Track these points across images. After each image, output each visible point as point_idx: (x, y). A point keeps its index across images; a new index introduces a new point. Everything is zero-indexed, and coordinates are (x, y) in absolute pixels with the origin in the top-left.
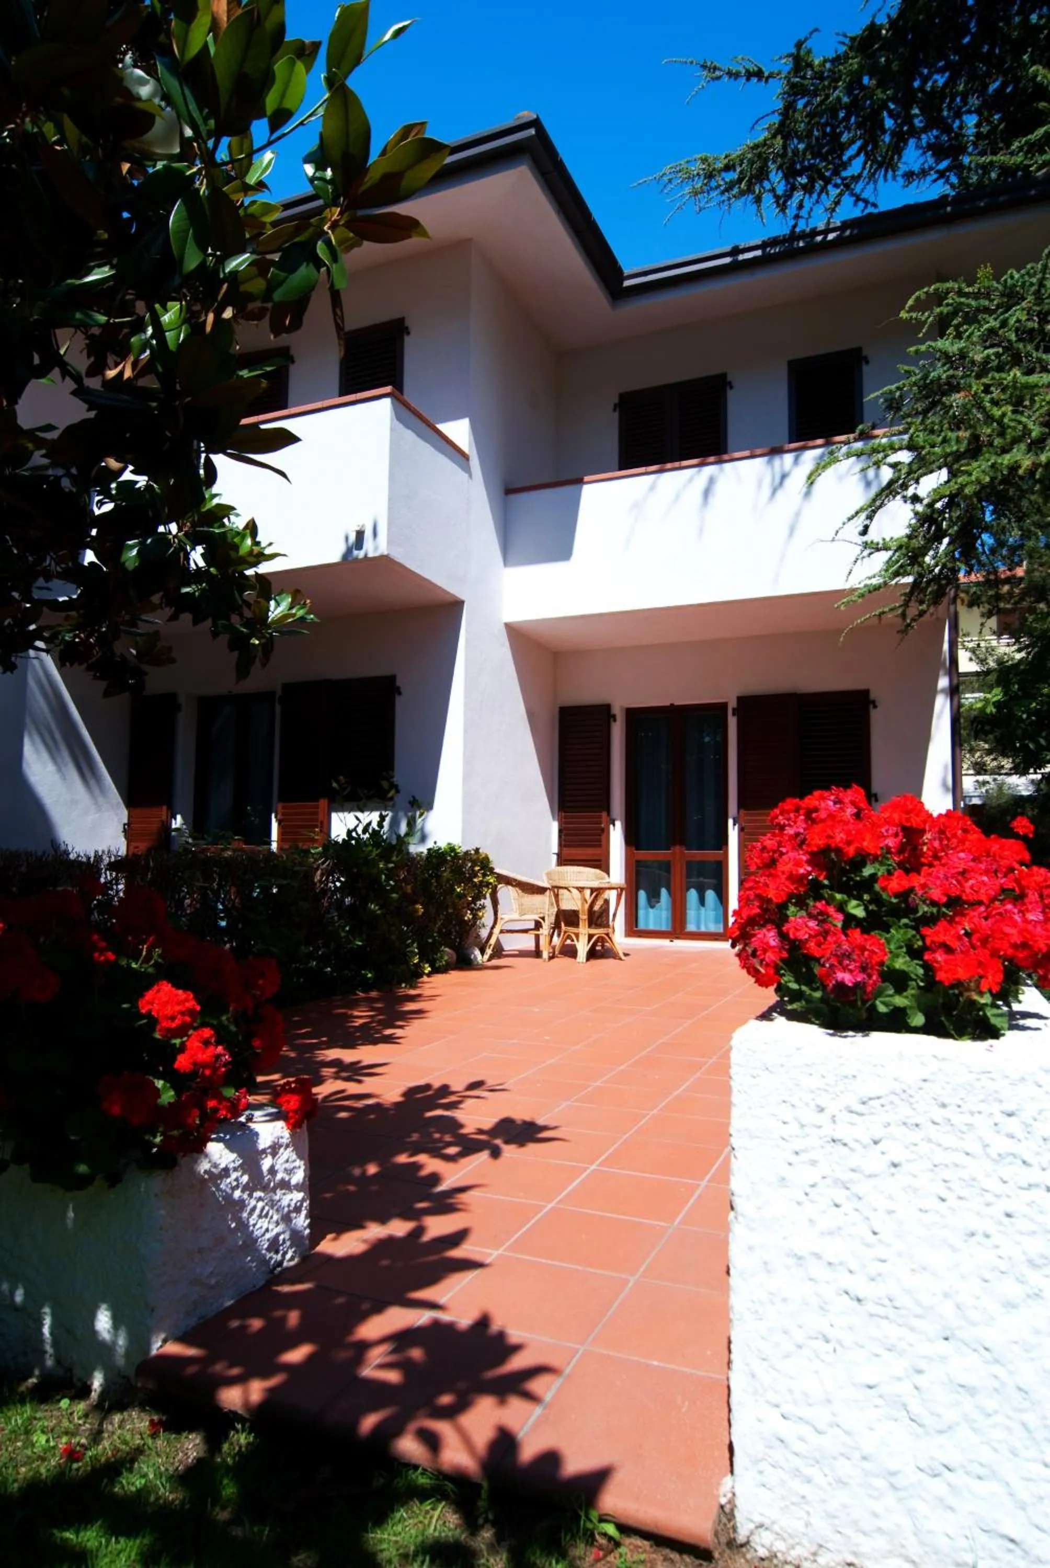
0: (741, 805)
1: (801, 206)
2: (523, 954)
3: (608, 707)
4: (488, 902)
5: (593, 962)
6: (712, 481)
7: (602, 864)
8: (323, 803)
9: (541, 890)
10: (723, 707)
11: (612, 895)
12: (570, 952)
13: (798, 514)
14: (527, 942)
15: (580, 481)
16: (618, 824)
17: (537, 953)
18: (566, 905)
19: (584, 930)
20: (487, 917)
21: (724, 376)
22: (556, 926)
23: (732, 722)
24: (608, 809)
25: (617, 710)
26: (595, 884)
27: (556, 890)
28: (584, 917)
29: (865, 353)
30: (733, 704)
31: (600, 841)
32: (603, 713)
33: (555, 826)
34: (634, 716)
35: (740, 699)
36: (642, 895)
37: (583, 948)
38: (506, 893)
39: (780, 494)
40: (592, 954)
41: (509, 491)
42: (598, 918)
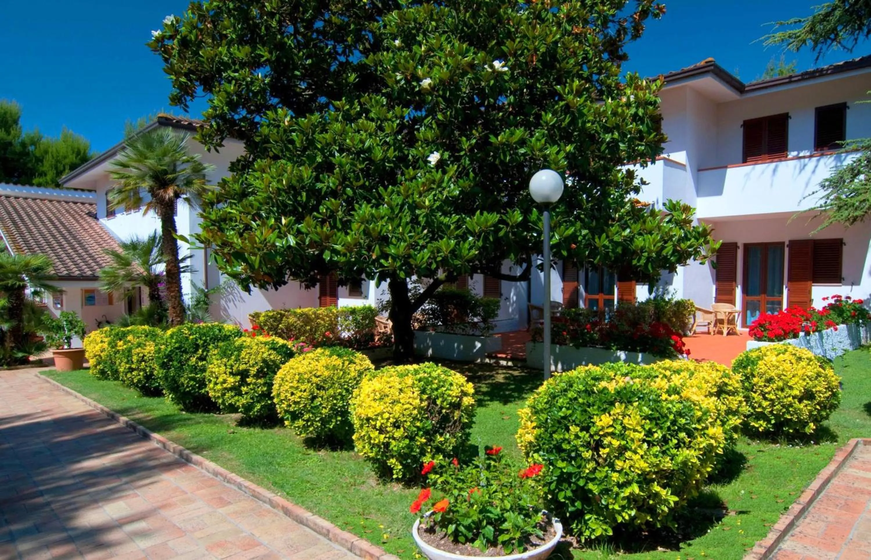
0: (790, 280)
1: (821, 49)
2: (703, 333)
3: (736, 243)
4: (692, 316)
5: (729, 336)
6: (776, 167)
7: (732, 302)
8: (634, 282)
9: (711, 313)
10: (783, 243)
11: (736, 315)
12: (720, 333)
13: (810, 179)
14: (705, 329)
15: (726, 167)
16: (739, 286)
17: (709, 333)
18: (720, 317)
19: (726, 326)
20: (692, 321)
21: (787, 114)
22: (715, 325)
23: (787, 250)
24: (735, 281)
25: (740, 244)
26: (730, 311)
27: (716, 313)
28: (726, 321)
29: (848, 104)
30: (787, 243)
31: (732, 292)
32: (735, 246)
33: (714, 287)
34: (747, 247)
35: (790, 241)
36: (749, 313)
37: (725, 331)
38: (698, 314)
39: (803, 172)
40: (728, 334)
41: (699, 170)
42: (731, 322)
